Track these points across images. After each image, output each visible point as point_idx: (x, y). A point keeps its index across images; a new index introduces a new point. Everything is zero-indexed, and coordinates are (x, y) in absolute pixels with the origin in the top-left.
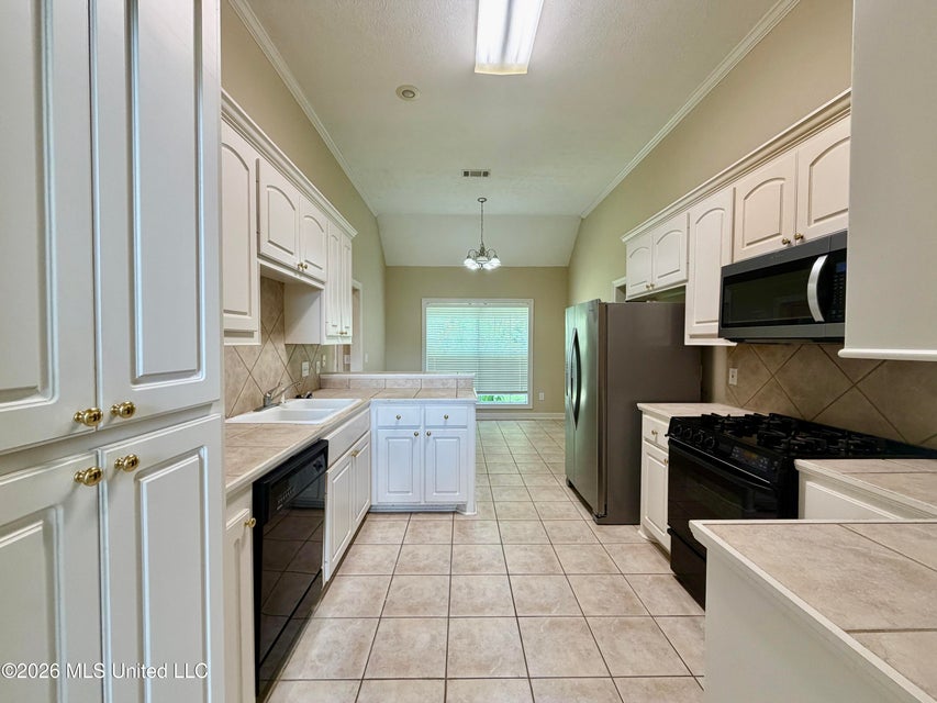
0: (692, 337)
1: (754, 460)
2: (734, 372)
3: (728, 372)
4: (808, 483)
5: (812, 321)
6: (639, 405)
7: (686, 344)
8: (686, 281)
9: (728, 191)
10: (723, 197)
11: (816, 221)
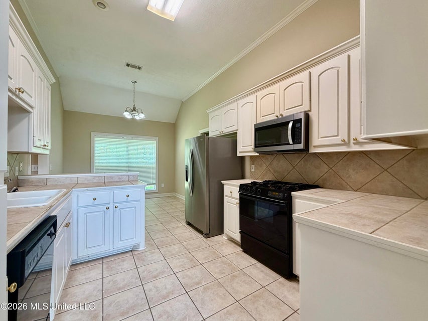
0: (240, 152)
1: (277, 195)
2: (253, 166)
3: (251, 167)
4: (296, 200)
5: (289, 144)
6: (222, 181)
7: (238, 155)
8: (237, 130)
9: (254, 96)
10: (252, 98)
11: (286, 110)
